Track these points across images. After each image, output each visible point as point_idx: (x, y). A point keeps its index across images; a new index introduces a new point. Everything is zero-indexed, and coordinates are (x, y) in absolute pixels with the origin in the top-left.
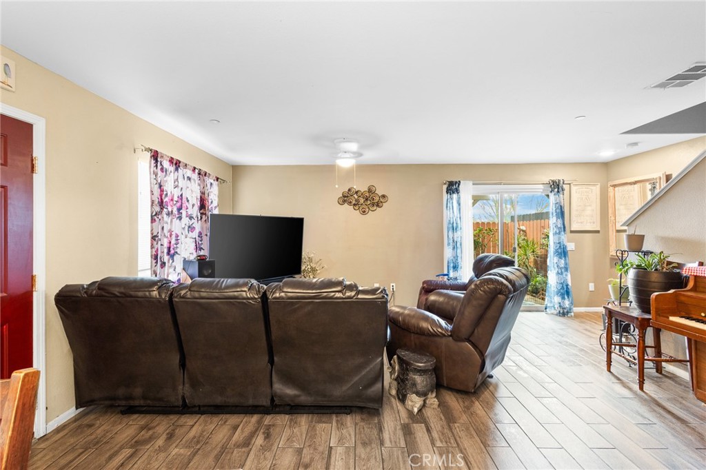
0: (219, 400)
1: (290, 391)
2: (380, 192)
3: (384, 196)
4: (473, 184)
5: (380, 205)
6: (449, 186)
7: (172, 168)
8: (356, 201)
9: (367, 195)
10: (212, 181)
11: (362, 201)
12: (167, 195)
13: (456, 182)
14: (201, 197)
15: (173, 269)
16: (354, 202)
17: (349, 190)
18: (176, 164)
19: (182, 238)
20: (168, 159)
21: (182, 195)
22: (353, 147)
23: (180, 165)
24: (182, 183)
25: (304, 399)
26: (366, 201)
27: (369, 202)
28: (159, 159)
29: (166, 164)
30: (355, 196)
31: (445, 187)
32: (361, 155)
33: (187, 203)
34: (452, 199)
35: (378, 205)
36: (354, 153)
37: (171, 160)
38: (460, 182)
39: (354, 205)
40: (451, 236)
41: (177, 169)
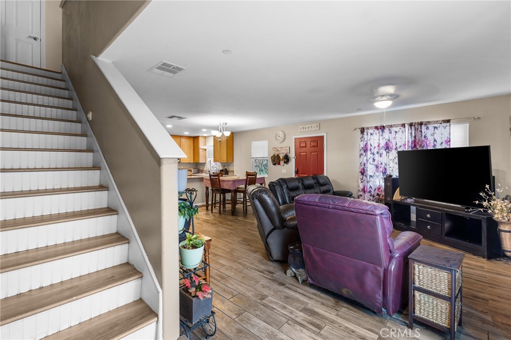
7: (379, 132)
12: (371, 145)
14: (414, 140)
20: (374, 128)
28: (365, 130)
29: (372, 131)
37: (377, 128)
41: (383, 131)
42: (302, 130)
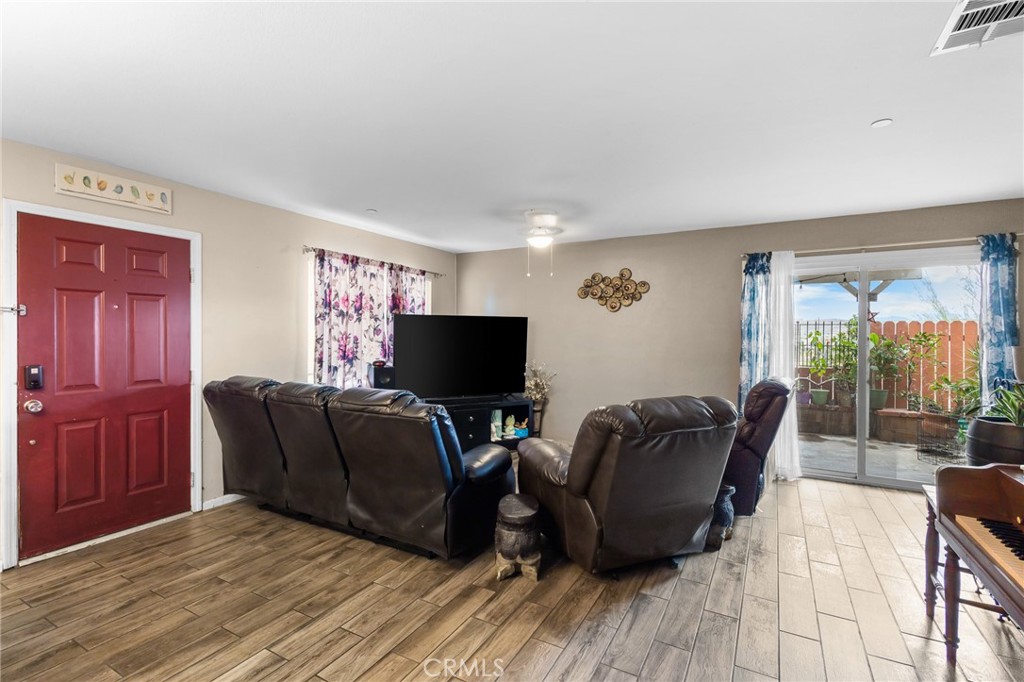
0: (308, 510)
1: (362, 515)
2: (637, 278)
3: (644, 284)
4: (797, 256)
5: (638, 296)
6: (750, 261)
7: (347, 267)
8: (602, 292)
9: (619, 283)
10: (414, 276)
11: (610, 291)
12: (337, 295)
13: (763, 255)
14: (393, 296)
15: (352, 374)
16: (600, 294)
17: (593, 277)
18: (352, 261)
19: (363, 341)
20: (340, 257)
21: (361, 294)
22: (551, 220)
23: (359, 261)
24: (363, 281)
25: (376, 527)
26: (619, 292)
27: (621, 293)
28: (326, 258)
29: (337, 262)
30: (601, 285)
31: (742, 264)
32: (561, 231)
33: (371, 303)
35: (634, 297)
36: (552, 228)
37: (345, 258)
38: (770, 253)
39: (600, 298)
41: (354, 267)
42: (79, 186)
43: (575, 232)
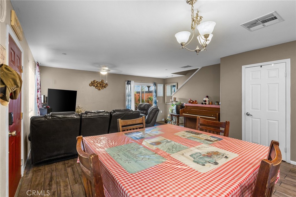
2: (105, 82)
3: (107, 84)
6: (128, 82)
8: (96, 85)
9: (101, 83)
11: (99, 85)
16: (96, 86)
17: (94, 81)
27: (101, 86)
30: (96, 83)
31: (126, 82)
34: (128, 86)
35: (105, 87)
36: (107, 70)
38: (131, 81)
39: (96, 87)
40: (127, 98)
43: (112, 71)
